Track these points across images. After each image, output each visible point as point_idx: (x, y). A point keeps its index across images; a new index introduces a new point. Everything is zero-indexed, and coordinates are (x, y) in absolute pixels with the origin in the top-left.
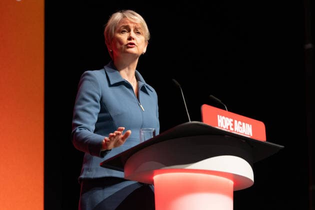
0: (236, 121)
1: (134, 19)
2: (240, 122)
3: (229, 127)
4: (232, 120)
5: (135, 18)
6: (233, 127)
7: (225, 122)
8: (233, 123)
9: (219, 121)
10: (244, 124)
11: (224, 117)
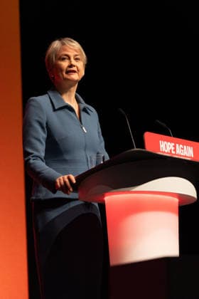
0: (177, 145)
1: (73, 46)
2: (181, 146)
3: (171, 151)
4: (173, 144)
5: (74, 44)
6: (175, 150)
7: (167, 147)
8: (175, 146)
9: (161, 146)
10: (185, 147)
11: (165, 142)
